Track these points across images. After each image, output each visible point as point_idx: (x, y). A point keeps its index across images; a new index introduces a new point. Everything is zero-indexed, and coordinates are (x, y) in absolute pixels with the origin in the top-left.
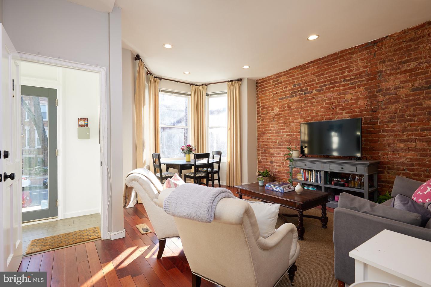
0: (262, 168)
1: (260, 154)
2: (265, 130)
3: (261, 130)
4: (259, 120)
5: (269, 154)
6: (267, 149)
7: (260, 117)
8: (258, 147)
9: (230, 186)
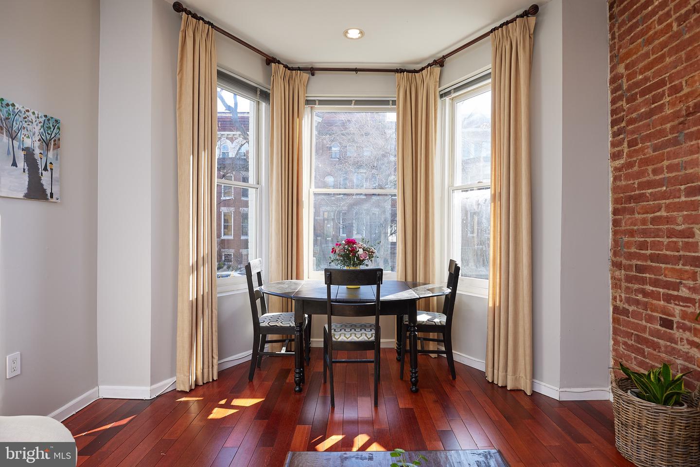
0: (626, 340)
1: (620, 280)
2: (641, 186)
3: (627, 186)
4: (617, 147)
5: (655, 283)
6: (649, 263)
7: (621, 136)
8: (615, 254)
9: (495, 382)
